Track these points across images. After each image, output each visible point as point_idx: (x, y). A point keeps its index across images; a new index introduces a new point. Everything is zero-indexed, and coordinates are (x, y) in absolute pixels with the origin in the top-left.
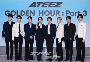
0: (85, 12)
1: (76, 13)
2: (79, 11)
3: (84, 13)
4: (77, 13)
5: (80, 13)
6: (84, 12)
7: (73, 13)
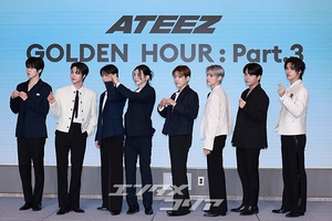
0: (297, 50)
1: (266, 52)
2: (276, 48)
3: (294, 52)
4: (269, 51)
5: (280, 51)
6: (293, 48)
7: (257, 52)
